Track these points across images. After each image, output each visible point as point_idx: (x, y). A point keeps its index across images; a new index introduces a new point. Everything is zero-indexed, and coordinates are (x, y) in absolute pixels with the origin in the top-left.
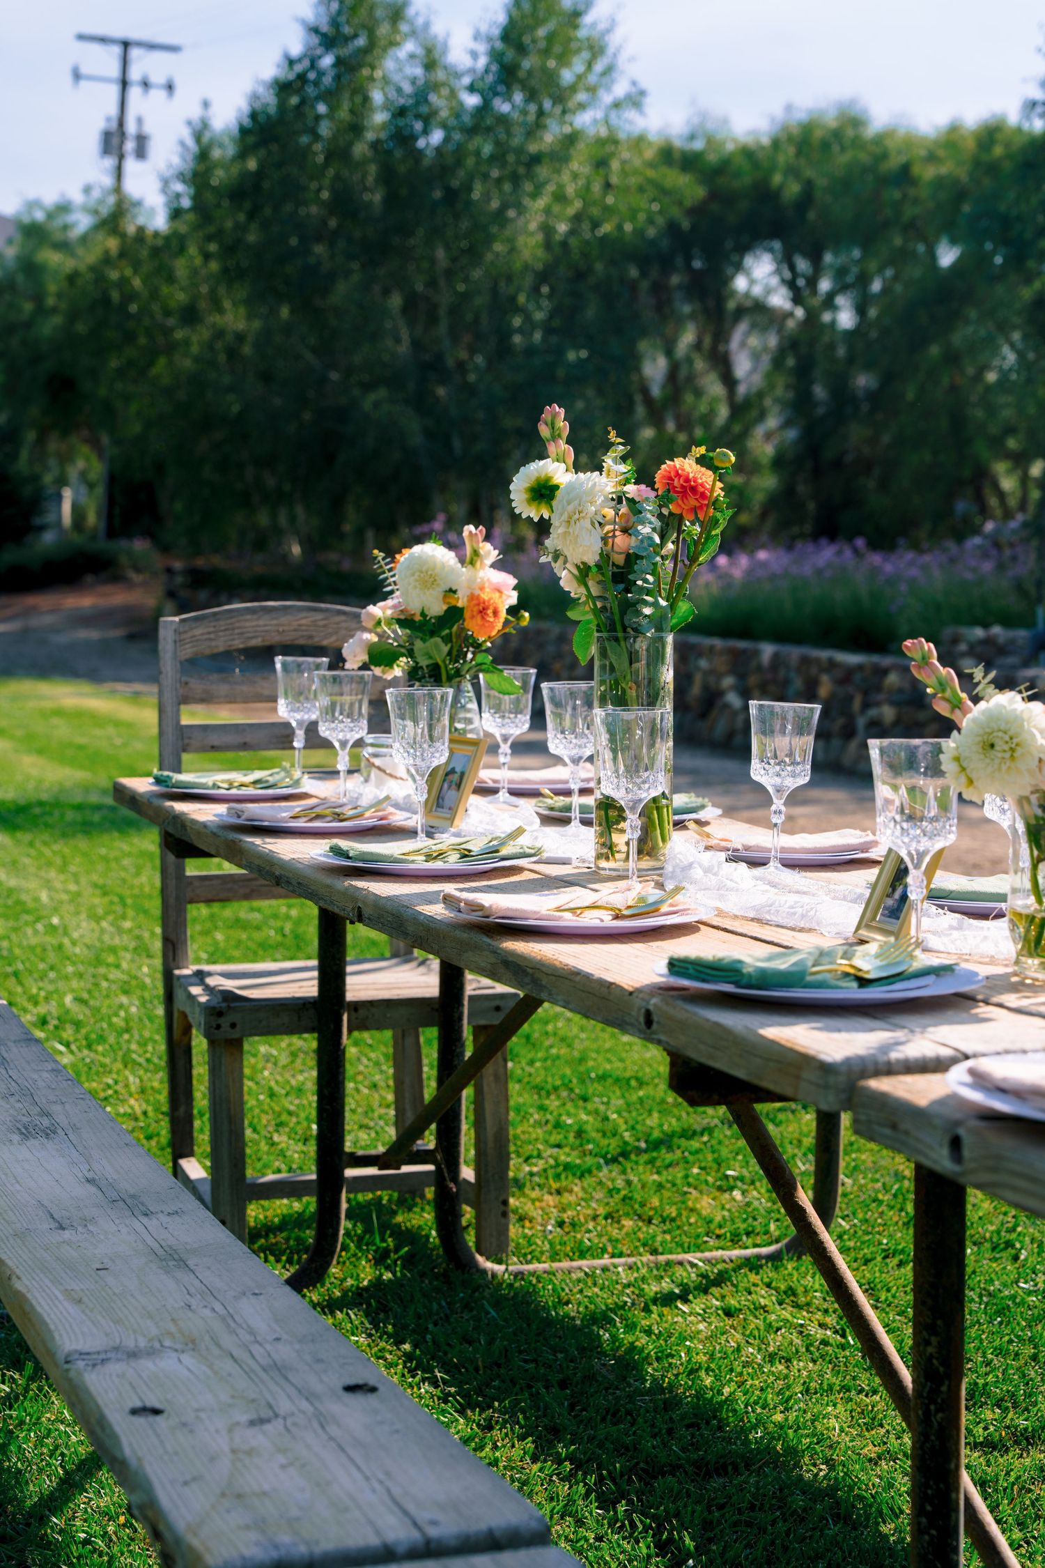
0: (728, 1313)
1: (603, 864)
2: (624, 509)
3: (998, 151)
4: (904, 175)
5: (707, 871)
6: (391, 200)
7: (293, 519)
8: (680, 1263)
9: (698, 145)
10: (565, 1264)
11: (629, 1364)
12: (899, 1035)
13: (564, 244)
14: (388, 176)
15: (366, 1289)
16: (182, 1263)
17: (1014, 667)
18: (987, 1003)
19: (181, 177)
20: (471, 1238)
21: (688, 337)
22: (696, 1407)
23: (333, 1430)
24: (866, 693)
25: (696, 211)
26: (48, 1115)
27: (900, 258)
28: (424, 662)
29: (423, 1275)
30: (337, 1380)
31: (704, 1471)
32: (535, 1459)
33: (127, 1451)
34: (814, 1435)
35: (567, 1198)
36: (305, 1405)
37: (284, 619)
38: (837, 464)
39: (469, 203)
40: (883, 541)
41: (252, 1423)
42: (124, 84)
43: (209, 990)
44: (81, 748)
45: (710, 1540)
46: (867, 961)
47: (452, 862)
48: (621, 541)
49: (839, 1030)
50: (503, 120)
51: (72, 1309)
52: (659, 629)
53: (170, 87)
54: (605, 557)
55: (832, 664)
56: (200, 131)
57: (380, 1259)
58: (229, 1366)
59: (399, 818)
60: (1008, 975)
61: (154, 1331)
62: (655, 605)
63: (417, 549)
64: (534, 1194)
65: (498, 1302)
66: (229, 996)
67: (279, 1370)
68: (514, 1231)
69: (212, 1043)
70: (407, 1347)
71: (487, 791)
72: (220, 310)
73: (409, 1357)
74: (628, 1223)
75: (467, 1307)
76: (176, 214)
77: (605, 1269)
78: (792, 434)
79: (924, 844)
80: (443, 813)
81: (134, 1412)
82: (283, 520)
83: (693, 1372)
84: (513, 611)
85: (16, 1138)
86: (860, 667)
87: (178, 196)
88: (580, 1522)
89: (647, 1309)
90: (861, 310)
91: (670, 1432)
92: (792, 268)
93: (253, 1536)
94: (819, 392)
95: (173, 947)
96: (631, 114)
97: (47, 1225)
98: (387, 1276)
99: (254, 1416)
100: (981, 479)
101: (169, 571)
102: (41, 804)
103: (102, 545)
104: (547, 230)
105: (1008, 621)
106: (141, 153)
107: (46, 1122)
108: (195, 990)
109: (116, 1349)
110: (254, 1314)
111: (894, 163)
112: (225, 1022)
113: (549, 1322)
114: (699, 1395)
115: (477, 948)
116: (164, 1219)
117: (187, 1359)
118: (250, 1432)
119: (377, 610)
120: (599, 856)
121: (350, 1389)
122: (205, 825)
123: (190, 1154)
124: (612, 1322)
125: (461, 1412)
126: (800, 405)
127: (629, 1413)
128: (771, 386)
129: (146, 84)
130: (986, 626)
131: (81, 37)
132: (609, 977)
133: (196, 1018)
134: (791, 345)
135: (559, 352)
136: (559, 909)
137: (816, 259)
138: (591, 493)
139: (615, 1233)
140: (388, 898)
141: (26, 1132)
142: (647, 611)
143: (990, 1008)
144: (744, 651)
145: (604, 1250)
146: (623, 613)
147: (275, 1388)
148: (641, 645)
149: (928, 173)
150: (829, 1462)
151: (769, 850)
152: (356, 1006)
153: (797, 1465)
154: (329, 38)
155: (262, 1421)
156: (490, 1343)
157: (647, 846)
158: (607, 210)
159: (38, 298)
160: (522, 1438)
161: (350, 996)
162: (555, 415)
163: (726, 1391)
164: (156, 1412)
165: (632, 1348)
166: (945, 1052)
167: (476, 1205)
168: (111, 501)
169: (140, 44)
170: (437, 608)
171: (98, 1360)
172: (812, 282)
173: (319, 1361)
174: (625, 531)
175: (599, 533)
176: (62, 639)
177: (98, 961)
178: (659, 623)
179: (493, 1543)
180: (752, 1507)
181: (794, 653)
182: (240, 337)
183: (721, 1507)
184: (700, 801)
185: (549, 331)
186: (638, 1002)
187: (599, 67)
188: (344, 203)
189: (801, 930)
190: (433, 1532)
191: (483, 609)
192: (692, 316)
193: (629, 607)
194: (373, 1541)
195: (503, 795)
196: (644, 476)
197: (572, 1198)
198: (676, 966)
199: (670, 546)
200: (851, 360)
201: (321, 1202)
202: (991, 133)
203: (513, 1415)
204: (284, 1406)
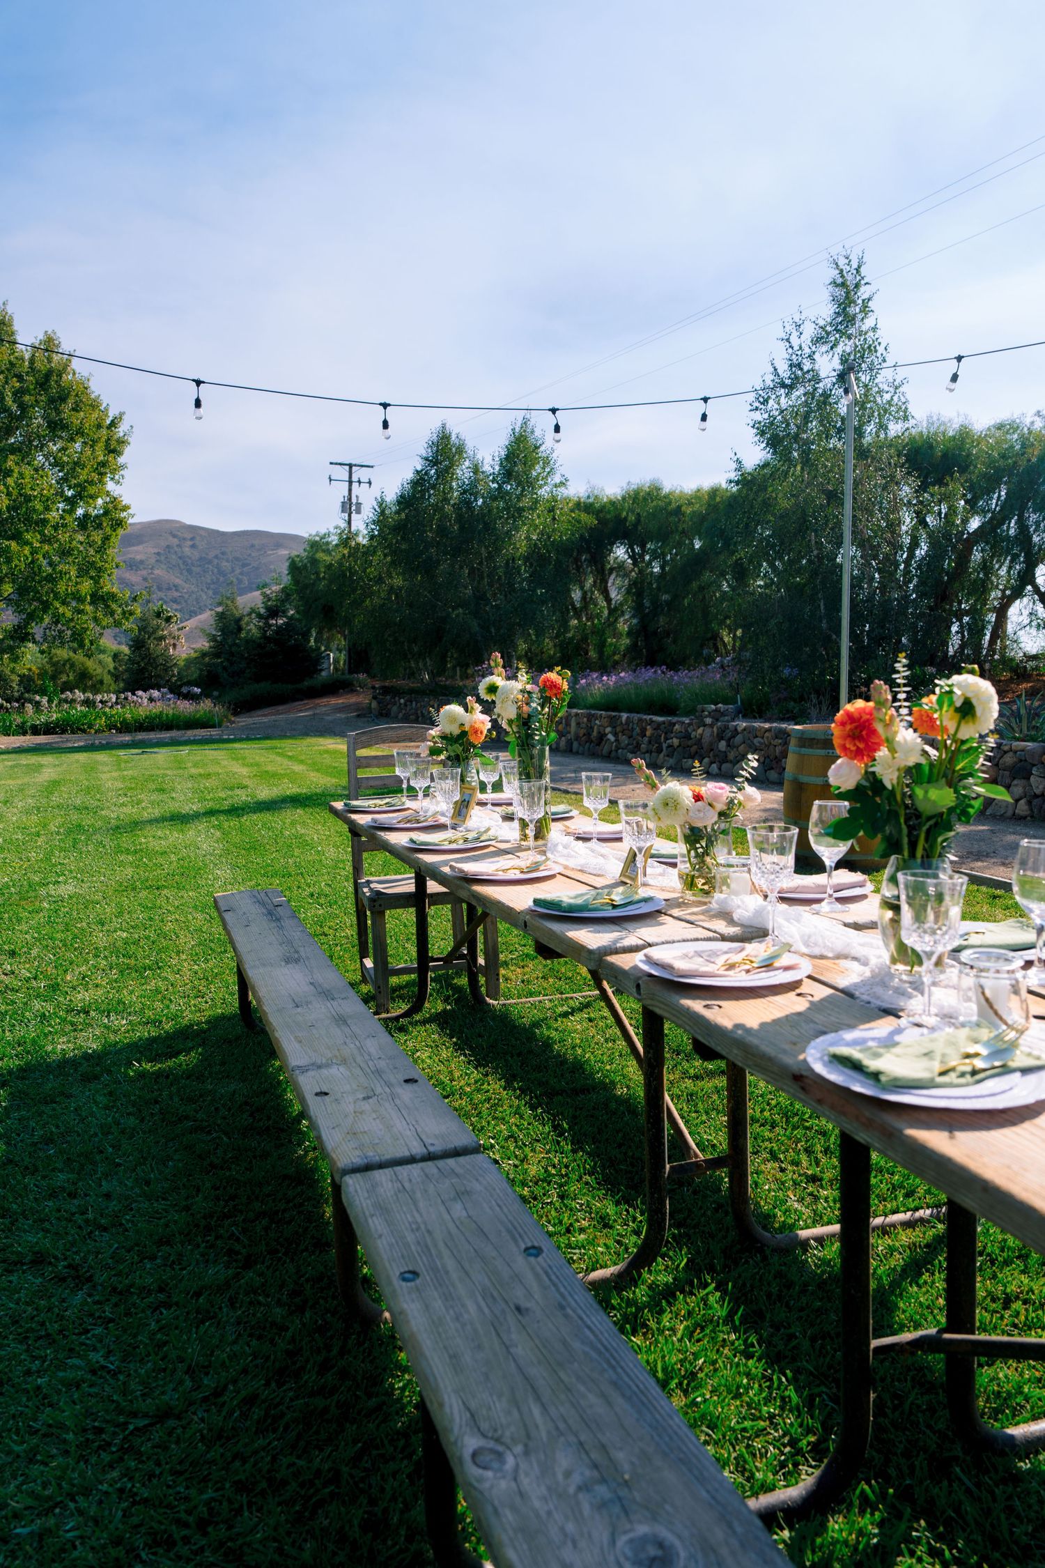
0: (590, 1020)
1: (523, 843)
2: (526, 695)
3: (718, 499)
4: (678, 511)
5: (565, 847)
6: (462, 528)
7: (425, 664)
8: (572, 998)
9: (591, 500)
10: (524, 1000)
11: (547, 1044)
12: (624, 933)
13: (536, 545)
14: (460, 518)
15: (440, 1013)
16: (345, 1022)
17: (728, 721)
18: (666, 914)
19: (374, 522)
20: (483, 989)
21: (590, 581)
22: (573, 1063)
23: (398, 1102)
24: (666, 733)
25: (591, 530)
26: (297, 952)
27: (679, 545)
28: (453, 754)
29: (463, 1006)
30: (402, 1077)
31: (576, 1092)
32: (504, 1089)
33: (312, 1113)
34: (622, 1075)
35: (526, 969)
36: (387, 1090)
37: (399, 732)
38: (655, 633)
39: (495, 529)
40: (674, 666)
41: (364, 1099)
42: (350, 482)
43: (371, 889)
44: (335, 768)
45: (576, 1124)
46: (618, 896)
47: (460, 845)
48: (525, 708)
49: (599, 932)
50: (507, 493)
51: (297, 1045)
52: (543, 745)
53: (370, 483)
54: (519, 716)
55: (652, 721)
56: (381, 503)
57: (446, 1000)
58: (358, 1071)
59: (443, 820)
60: (678, 898)
61: (330, 1055)
62: (541, 735)
63: (447, 707)
64: (512, 968)
65: (494, 1017)
66: (379, 893)
67: (378, 1072)
68: (502, 985)
69: (372, 913)
70: (454, 1040)
71: (482, 804)
72: (391, 577)
73: (455, 1044)
74: (551, 980)
75: (481, 1020)
76: (372, 538)
77: (540, 1002)
78: (635, 621)
79: (642, 844)
80: (460, 818)
81: (317, 1094)
82: (421, 665)
83: (573, 1048)
84: (489, 731)
85: (283, 963)
86: (664, 723)
87: (373, 529)
88: (521, 1117)
89: (556, 1020)
90: (662, 568)
91: (562, 1075)
92: (633, 550)
93: (358, 1153)
94: (647, 603)
95: (357, 870)
96: (562, 489)
97: (292, 1005)
98: (449, 1007)
99: (365, 1095)
100: (716, 637)
101: (373, 688)
102: (316, 794)
103: (347, 676)
104: (528, 538)
105: (725, 701)
106: (358, 512)
107: (296, 956)
108: (365, 890)
109: (313, 1064)
110: (372, 1046)
111: (674, 506)
112: (377, 904)
113: (515, 1027)
114: (575, 1058)
115: (463, 888)
116: (340, 1001)
117: (342, 1069)
118: (363, 1103)
119: (434, 732)
120: (522, 839)
121: (407, 1081)
122: (362, 826)
123: (367, 956)
124: (541, 1026)
125: (476, 1068)
126: (638, 609)
127: (545, 1067)
128: (626, 600)
129: (359, 482)
130: (716, 704)
131: (331, 463)
132: (511, 905)
133: (366, 903)
134: (634, 584)
135: (534, 591)
136: (497, 870)
137: (643, 546)
138: (512, 689)
139: (545, 985)
140: (431, 864)
141: (288, 961)
142: (537, 738)
143: (667, 917)
144: (615, 716)
145: (540, 993)
146: (527, 739)
147: (376, 1081)
148: (535, 752)
149: (689, 510)
150: (628, 1087)
151: (592, 834)
152: (432, 895)
153: (615, 1088)
154: (433, 461)
155: (369, 1098)
156: (490, 1036)
157: (539, 835)
158: (554, 530)
159: (317, 573)
160: (500, 1080)
161: (429, 891)
162: (496, 657)
163: (587, 1056)
164: (326, 1094)
165: (549, 1037)
166: (641, 942)
167: (484, 975)
168: (350, 657)
169: (355, 465)
170: (456, 732)
171: (304, 1069)
172: (642, 556)
173: (396, 1068)
174: (527, 704)
175: (515, 706)
176: (329, 718)
177: (336, 867)
178: (542, 742)
179: (457, 1153)
180: (594, 1109)
181: (636, 716)
182: (400, 589)
183: (581, 1109)
184: (570, 808)
185: (530, 582)
186: (522, 918)
187: (547, 470)
188: (442, 531)
189: (599, 876)
190: (431, 1149)
191: (476, 731)
192: (591, 572)
193: (530, 736)
194: (407, 1154)
195: (489, 806)
196: (534, 680)
197: (528, 970)
198: (537, 902)
199: (547, 710)
200: (659, 589)
201: (419, 976)
202: (714, 492)
203: (497, 1070)
204: (378, 1090)
